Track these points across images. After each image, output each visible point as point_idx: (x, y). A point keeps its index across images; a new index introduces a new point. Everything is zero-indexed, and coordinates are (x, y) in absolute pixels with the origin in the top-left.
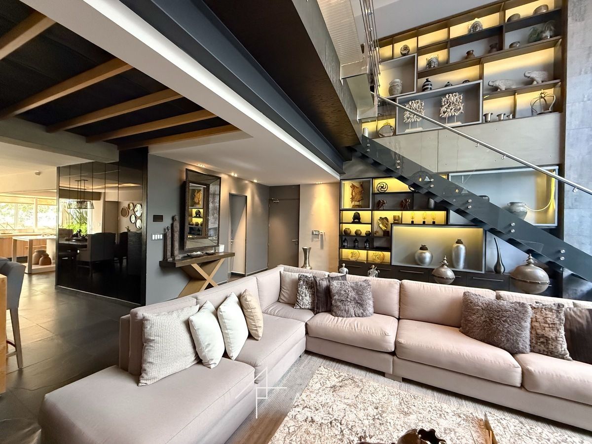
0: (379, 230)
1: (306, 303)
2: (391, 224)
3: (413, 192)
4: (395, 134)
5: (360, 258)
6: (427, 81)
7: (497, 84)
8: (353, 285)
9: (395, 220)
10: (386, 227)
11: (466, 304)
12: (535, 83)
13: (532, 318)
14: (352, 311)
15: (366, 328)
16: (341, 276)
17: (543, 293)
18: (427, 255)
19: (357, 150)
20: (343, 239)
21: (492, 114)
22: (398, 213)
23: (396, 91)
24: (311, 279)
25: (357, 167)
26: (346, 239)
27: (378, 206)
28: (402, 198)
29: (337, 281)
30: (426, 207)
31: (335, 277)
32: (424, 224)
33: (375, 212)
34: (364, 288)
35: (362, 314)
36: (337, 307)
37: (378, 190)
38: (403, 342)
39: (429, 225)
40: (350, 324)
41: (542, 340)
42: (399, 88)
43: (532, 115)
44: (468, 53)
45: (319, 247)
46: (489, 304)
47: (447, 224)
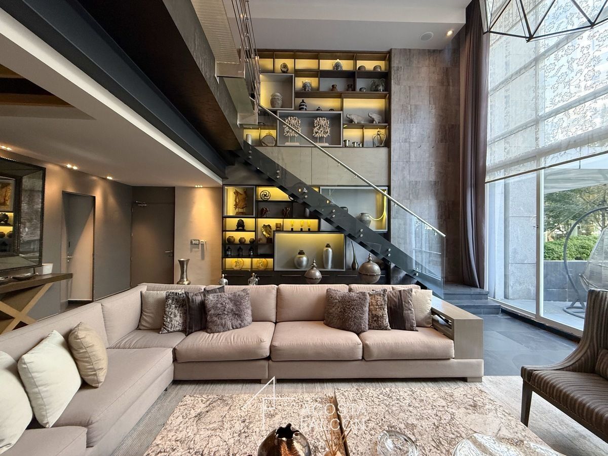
0: (262, 237)
1: (176, 324)
2: (274, 231)
3: (292, 202)
4: (276, 145)
5: (244, 267)
6: (303, 102)
7: (353, 117)
8: (230, 296)
9: (277, 227)
10: (269, 234)
11: (328, 298)
12: (375, 122)
13: (369, 303)
14: (229, 324)
15: (242, 339)
16: (219, 288)
17: (378, 282)
18: (305, 259)
19: (240, 155)
20: (227, 248)
21: (349, 141)
22: (279, 221)
23: (277, 104)
24: (182, 296)
25: (241, 174)
26: (229, 248)
27: (261, 214)
28: (283, 207)
29: (212, 295)
30: (303, 216)
31: (212, 290)
32: (301, 231)
33: (259, 219)
34: (242, 298)
35: (240, 324)
36: (213, 322)
37: (262, 198)
38: (277, 345)
39: (305, 232)
40: (226, 338)
41: (375, 319)
42: (280, 102)
43: (373, 147)
44: (333, 86)
45: (200, 258)
46: (343, 297)
47: (319, 231)
